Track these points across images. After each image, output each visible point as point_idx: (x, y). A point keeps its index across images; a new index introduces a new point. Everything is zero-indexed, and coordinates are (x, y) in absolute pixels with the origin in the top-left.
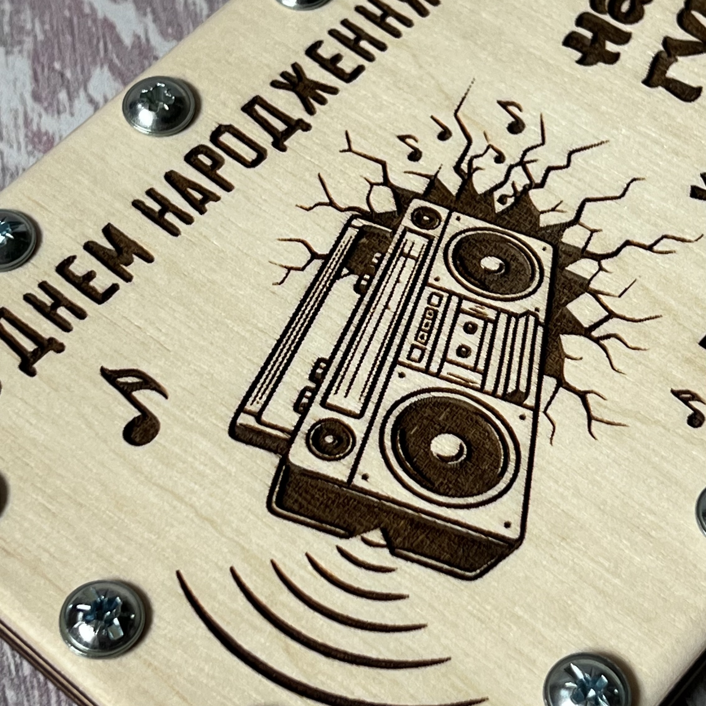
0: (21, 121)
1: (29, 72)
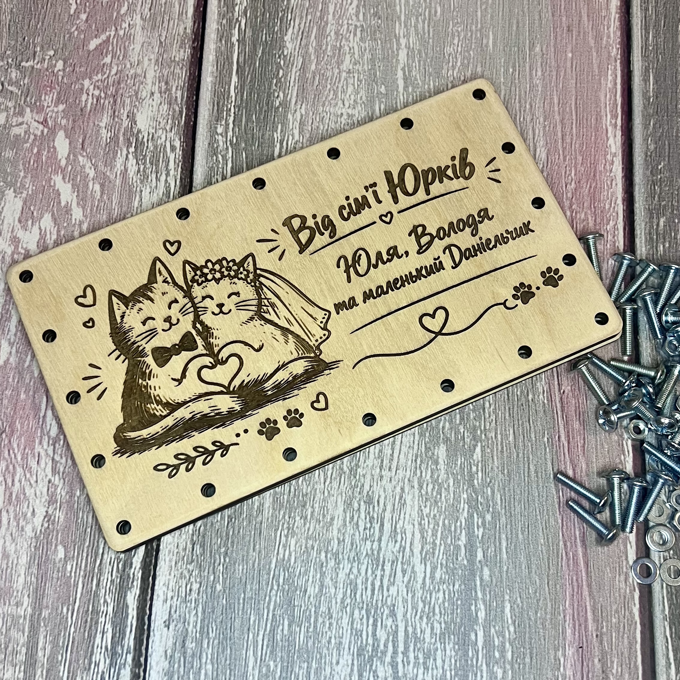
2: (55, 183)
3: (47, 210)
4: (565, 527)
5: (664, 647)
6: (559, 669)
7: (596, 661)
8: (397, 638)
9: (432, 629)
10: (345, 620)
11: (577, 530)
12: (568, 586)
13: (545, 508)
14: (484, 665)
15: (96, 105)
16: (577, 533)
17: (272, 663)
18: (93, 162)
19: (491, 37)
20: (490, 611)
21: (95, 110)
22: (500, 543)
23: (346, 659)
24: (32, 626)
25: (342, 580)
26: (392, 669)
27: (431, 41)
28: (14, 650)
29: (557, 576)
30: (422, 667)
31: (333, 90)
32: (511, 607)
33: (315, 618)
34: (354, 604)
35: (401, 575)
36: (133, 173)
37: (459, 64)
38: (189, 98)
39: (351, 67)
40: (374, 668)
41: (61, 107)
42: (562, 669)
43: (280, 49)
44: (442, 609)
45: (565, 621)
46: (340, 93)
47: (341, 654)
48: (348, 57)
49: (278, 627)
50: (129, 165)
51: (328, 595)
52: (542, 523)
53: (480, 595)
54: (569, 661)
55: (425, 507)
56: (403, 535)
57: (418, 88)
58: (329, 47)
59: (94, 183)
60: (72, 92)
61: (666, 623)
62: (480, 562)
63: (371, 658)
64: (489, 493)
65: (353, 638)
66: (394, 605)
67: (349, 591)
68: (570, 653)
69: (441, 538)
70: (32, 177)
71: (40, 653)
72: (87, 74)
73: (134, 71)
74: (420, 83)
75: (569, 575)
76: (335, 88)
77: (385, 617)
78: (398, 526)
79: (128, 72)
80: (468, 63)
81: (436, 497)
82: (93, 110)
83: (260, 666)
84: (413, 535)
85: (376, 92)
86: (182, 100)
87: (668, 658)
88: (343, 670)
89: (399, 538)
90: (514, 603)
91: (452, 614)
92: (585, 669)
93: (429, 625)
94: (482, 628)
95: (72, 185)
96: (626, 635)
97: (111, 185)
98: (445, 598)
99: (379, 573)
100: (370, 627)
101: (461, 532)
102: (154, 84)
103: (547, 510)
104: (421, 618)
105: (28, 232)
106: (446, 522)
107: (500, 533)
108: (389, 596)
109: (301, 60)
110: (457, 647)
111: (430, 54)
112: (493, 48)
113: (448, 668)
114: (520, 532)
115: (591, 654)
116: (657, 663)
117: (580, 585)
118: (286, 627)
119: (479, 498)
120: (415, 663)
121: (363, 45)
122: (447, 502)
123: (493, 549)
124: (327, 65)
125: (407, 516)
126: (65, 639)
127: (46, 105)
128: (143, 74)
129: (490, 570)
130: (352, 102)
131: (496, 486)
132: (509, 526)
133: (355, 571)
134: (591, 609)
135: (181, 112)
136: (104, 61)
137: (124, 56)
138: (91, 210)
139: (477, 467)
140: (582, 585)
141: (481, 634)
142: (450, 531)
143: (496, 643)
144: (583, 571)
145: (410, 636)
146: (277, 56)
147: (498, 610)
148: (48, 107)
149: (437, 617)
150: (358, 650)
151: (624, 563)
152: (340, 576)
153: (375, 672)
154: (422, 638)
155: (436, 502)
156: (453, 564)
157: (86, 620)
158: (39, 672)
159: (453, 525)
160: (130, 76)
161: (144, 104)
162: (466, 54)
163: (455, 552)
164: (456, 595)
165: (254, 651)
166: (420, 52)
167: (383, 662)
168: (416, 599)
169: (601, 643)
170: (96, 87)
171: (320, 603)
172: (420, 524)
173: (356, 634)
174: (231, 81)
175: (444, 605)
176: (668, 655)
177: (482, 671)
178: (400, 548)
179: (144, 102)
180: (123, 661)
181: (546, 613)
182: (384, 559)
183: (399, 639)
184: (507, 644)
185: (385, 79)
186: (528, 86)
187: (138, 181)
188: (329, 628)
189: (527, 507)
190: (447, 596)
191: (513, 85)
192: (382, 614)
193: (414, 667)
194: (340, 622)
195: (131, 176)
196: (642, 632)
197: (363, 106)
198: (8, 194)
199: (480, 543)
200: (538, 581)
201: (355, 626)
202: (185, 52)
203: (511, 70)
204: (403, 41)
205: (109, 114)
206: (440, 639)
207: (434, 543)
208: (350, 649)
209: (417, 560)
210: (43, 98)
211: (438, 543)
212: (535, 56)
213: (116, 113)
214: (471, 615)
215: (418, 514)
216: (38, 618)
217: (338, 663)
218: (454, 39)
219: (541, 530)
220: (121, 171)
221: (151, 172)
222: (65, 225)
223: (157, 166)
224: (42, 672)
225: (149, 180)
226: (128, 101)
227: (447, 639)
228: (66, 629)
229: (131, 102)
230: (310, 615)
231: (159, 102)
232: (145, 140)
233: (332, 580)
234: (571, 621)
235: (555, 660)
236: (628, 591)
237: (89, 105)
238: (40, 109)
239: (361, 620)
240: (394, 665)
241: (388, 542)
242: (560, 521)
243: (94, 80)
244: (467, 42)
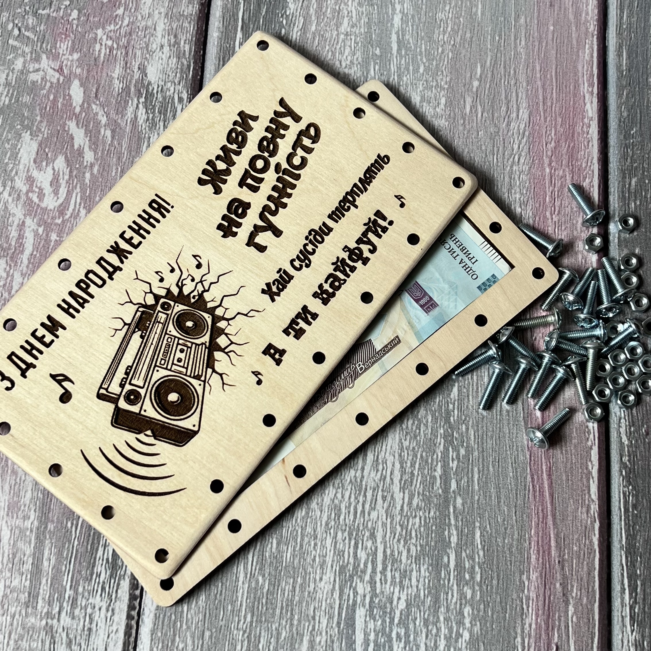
0: (26, 170)
1: (36, 150)
2: (69, 128)
3: (60, 153)
4: (532, 462)
5: (620, 574)
6: (523, 591)
7: (558, 585)
8: (376, 559)
9: (409, 551)
10: (329, 541)
11: (544, 464)
12: (534, 516)
13: (515, 444)
14: (455, 586)
15: (109, 55)
16: (544, 467)
17: (260, 578)
18: (106, 110)
19: (480, 6)
20: (462, 536)
21: (108, 60)
22: (472, 475)
23: (329, 576)
24: (37, 537)
25: (328, 504)
26: (371, 587)
27: (424, 7)
28: (21, 560)
29: (524, 507)
30: (398, 586)
31: (332, 51)
32: (481, 533)
33: (301, 538)
34: (338, 527)
35: (382, 502)
36: (142, 121)
37: (449, 29)
38: (197, 52)
39: (349, 30)
40: (354, 585)
41: (76, 56)
42: (526, 591)
43: (283, 9)
44: (418, 533)
45: (530, 548)
46: (337, 54)
47: (325, 572)
48: (346, 20)
49: (267, 545)
50: (139, 114)
51: (314, 517)
52: (511, 458)
53: (453, 522)
54: (533, 584)
55: (405, 440)
56: (385, 465)
57: (411, 51)
58: (329, 10)
59: (105, 130)
60: (85, 41)
61: (623, 552)
62: (453, 491)
63: (351, 577)
64: (464, 429)
65: (335, 558)
66: (374, 529)
67: (333, 515)
68: (534, 577)
69: (419, 469)
70: (47, 122)
71: (46, 563)
72: (100, 24)
73: (144, 23)
74: (413, 47)
75: (535, 506)
76: (333, 49)
77: (365, 539)
78: (380, 457)
79: (139, 24)
80: (458, 29)
81: (415, 432)
82: (106, 61)
83: (250, 580)
84: (393, 466)
85: (371, 53)
86: (190, 54)
87: (623, 584)
88: (326, 587)
89: (381, 467)
90: (484, 530)
91: (427, 537)
92: (548, 593)
93: (406, 547)
94: (454, 552)
95: (86, 130)
96: (585, 562)
97: (122, 132)
98: (421, 523)
99: (361, 499)
100: (352, 548)
101: (437, 464)
102: (163, 36)
103: (517, 446)
104: (399, 540)
105: (42, 172)
106: (424, 454)
107: (472, 466)
108: (370, 520)
109: (302, 20)
110: (430, 568)
111: (423, 20)
112: (482, 16)
113: (422, 588)
114: (491, 466)
115: (553, 578)
116: (612, 589)
117: (545, 515)
118: (275, 545)
119: (455, 433)
120: (392, 582)
121: (360, 10)
122: (425, 437)
123: (466, 480)
124: (326, 26)
125: (389, 447)
126: (68, 551)
127: (61, 52)
128: (153, 27)
129: (463, 500)
130: (348, 63)
131: (470, 423)
132: (481, 460)
133: (339, 496)
134: (555, 537)
135: (189, 66)
136: (117, 13)
137: (135, 9)
138: (101, 154)
139: (454, 406)
140: (547, 516)
141: (453, 557)
142: (427, 462)
143: (467, 566)
144: (548, 502)
145: (388, 557)
146: (280, 15)
147: (469, 536)
148: (63, 54)
149: (414, 541)
150: (340, 568)
151: (587, 497)
152: (325, 500)
153: (355, 589)
154: (399, 559)
155: (415, 437)
156: (429, 493)
157: (89, 534)
158: (44, 581)
159: (430, 457)
160: (141, 28)
161: (154, 57)
162: (457, 21)
163: (432, 482)
164: (431, 521)
165: (244, 566)
166: (413, 16)
167: (362, 580)
168: (394, 524)
169: (563, 569)
170: (109, 38)
171: (306, 526)
172: (400, 455)
173: (339, 555)
174: (236, 37)
175: (420, 530)
176: (623, 581)
177: (452, 591)
178: (381, 477)
179: (154, 55)
180: (122, 573)
181: (513, 540)
182: (366, 486)
183: (378, 560)
184: (477, 568)
185: (380, 41)
186: (513, 54)
187: (147, 128)
188: (314, 548)
189: (498, 442)
190: (423, 522)
191: (499, 52)
192: (363, 536)
193: (391, 585)
194: (324, 543)
195: (140, 124)
196: (600, 559)
197: (359, 66)
198: (24, 137)
199: (454, 475)
200: (506, 510)
201: (338, 546)
202: (193, 7)
203: (497, 38)
204: (398, 7)
205: (122, 65)
206: (415, 561)
207: (412, 473)
208: (332, 567)
209: (396, 488)
210: (58, 46)
211: (416, 474)
212: (520, 26)
213: (128, 65)
214: (444, 540)
215: (399, 446)
216: (44, 532)
217: (321, 579)
218: (445, 6)
219: (510, 465)
220: (132, 119)
221: (159, 121)
222: (77, 166)
223: (165, 115)
224: (47, 580)
225: (157, 128)
226: (139, 53)
227: (422, 561)
228: (70, 542)
229: (142, 54)
230: (297, 535)
231: (168, 55)
232: (155, 91)
233: (318, 504)
234: (536, 547)
235: (520, 582)
236: (589, 522)
237: (102, 55)
238: (56, 57)
239: (344, 541)
240: (372, 582)
241: (370, 471)
242: (528, 457)
243: (107, 31)
244: (458, 9)
